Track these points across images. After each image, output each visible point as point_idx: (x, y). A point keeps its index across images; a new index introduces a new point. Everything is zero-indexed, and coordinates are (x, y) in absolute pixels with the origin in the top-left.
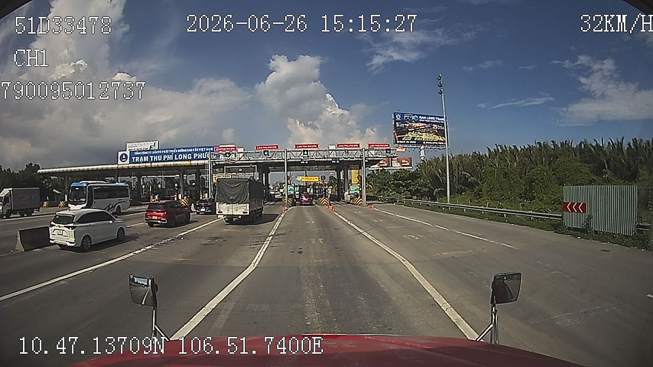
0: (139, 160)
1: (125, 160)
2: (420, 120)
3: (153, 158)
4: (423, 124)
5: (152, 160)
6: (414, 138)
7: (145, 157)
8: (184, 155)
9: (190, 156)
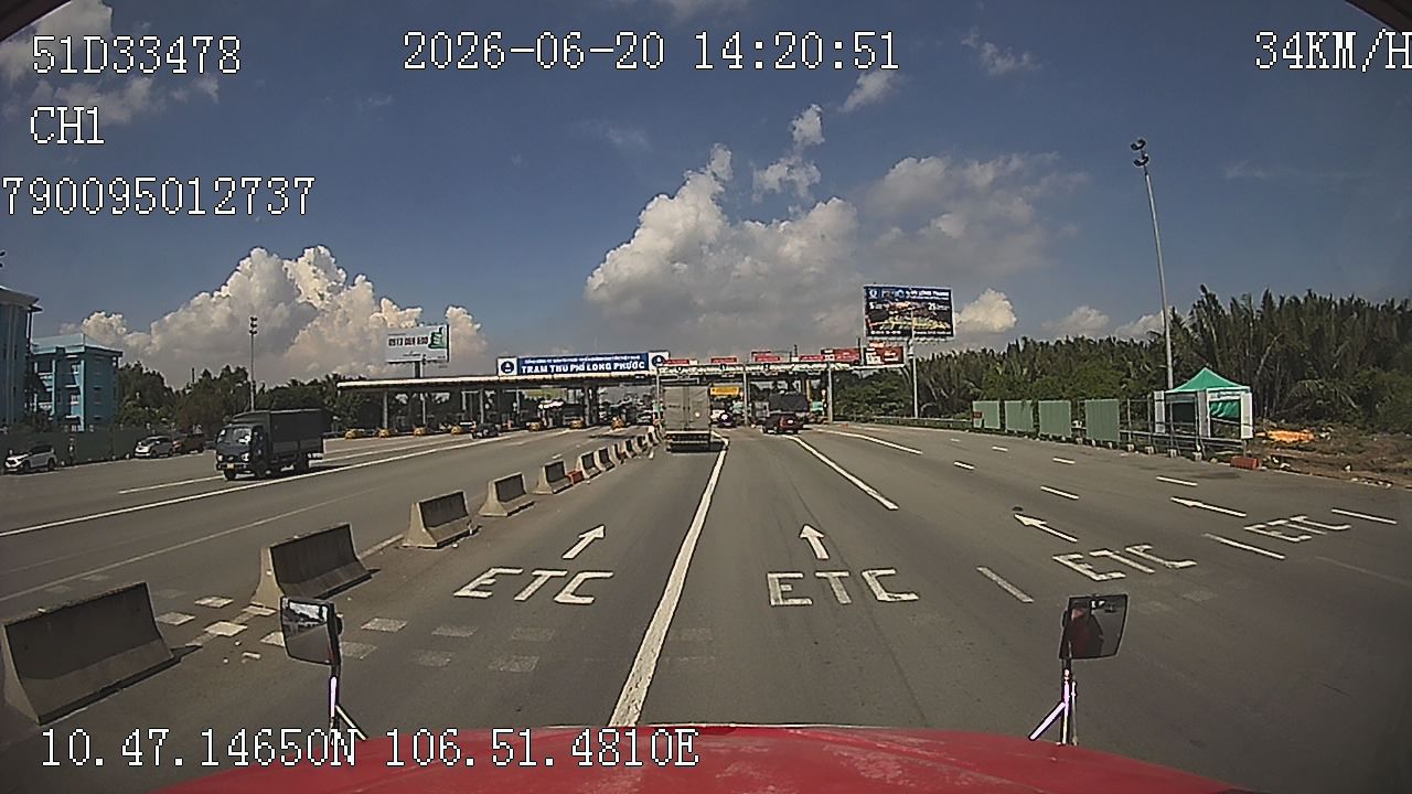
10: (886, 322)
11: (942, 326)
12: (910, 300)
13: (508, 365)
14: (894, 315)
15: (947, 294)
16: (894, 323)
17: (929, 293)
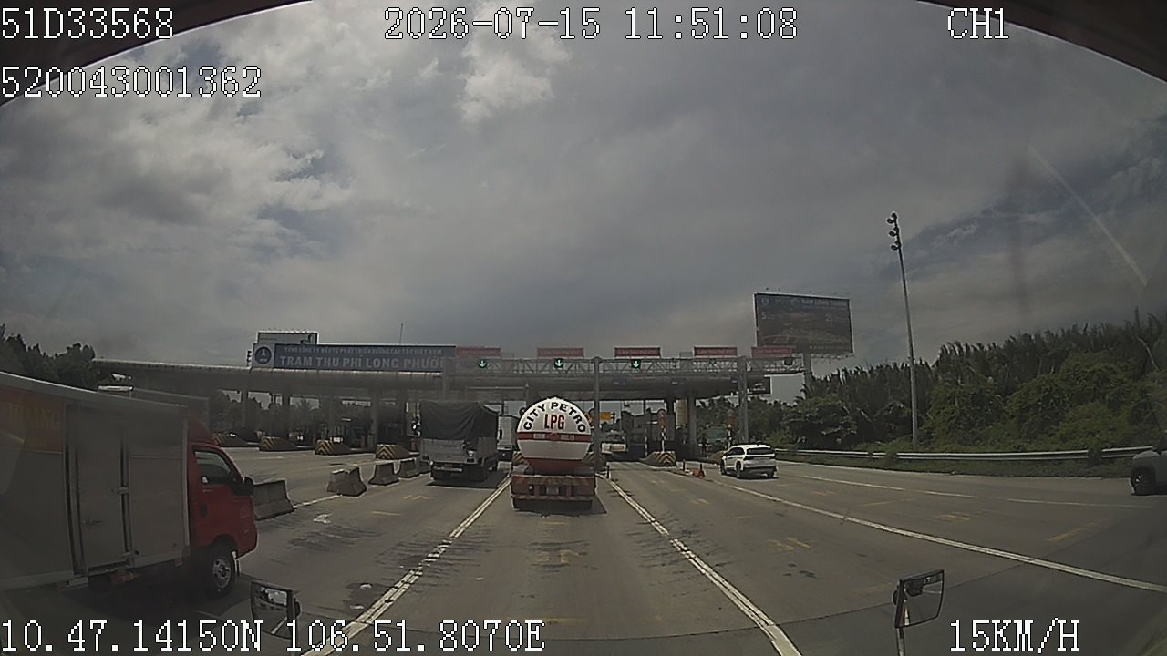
0: (294, 362)
1: (266, 360)
2: (805, 307)
3: (322, 361)
4: (806, 314)
5: (319, 365)
6: (793, 339)
7: (305, 358)
8: (384, 360)
9: (395, 362)
10: (780, 335)
11: (840, 340)
12: (806, 311)
13: (264, 354)
14: (789, 327)
15: (845, 304)
16: (788, 336)
17: (826, 303)
